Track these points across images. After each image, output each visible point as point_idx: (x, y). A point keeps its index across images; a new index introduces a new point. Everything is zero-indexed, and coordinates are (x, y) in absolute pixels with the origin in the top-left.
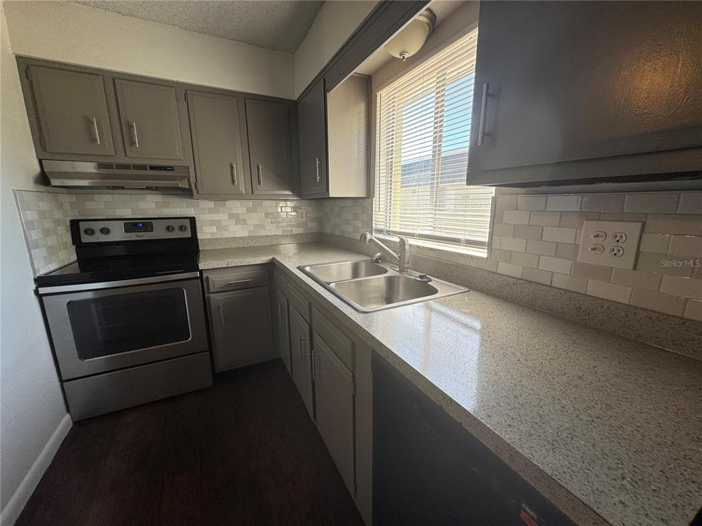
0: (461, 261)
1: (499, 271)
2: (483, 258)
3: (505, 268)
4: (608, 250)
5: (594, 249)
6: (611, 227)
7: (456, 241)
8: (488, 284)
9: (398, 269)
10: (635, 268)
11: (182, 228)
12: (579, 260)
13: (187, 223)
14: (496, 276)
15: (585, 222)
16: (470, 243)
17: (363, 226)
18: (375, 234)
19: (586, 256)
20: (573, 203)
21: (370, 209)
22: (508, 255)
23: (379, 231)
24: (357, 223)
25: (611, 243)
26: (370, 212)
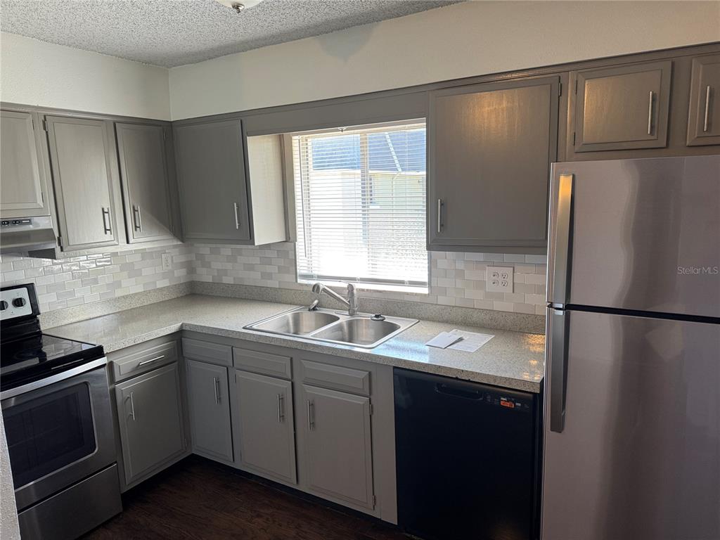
0: (407, 298)
1: (439, 303)
2: (425, 295)
3: (442, 300)
4: (500, 282)
5: (494, 283)
6: (501, 270)
7: (401, 283)
8: (432, 313)
9: (347, 313)
10: (513, 292)
11: (18, 303)
12: (487, 290)
13: (23, 294)
14: (438, 307)
15: (487, 268)
16: (413, 283)
17: (280, 272)
18: (300, 281)
19: (490, 287)
20: (480, 256)
21: (291, 253)
22: (444, 291)
23: (305, 277)
24: (269, 269)
25: (500, 279)
26: (291, 257)
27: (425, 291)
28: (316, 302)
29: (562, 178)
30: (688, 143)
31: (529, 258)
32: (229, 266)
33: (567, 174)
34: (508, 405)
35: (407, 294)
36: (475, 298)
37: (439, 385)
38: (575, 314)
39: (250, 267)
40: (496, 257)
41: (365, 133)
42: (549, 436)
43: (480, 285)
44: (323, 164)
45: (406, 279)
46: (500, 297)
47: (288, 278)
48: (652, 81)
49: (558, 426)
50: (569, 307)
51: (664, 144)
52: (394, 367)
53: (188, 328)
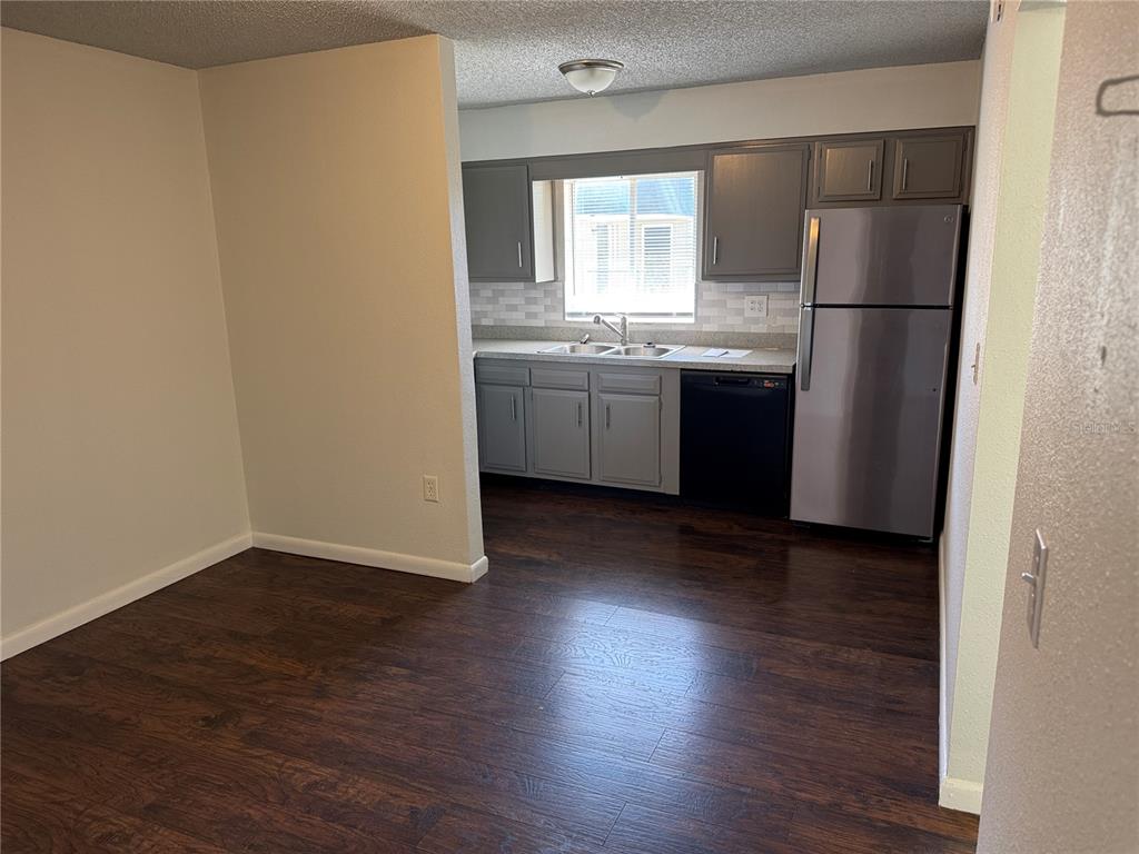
0: (674, 328)
1: (702, 331)
2: (691, 324)
3: (705, 328)
4: (756, 309)
5: (751, 310)
6: (757, 298)
10: (767, 316)
12: (745, 316)
14: (700, 333)
15: (746, 296)
16: (680, 315)
17: (546, 311)
18: (567, 319)
19: (748, 314)
20: (739, 287)
21: (560, 292)
22: (707, 320)
23: (572, 314)
24: (534, 308)
25: (757, 306)
26: (560, 296)
27: (691, 320)
28: (587, 336)
29: (813, 220)
30: (894, 196)
31: (781, 286)
32: (489, 308)
33: (815, 218)
34: (772, 385)
35: (675, 324)
36: (735, 324)
37: (717, 379)
38: (817, 310)
39: (513, 308)
40: (754, 286)
41: (634, 180)
42: (799, 393)
43: (740, 312)
44: (591, 208)
45: (674, 311)
46: (756, 321)
47: (555, 317)
48: (871, 153)
49: (806, 387)
50: (814, 306)
51: (878, 197)
52: (682, 369)
53: (482, 356)
